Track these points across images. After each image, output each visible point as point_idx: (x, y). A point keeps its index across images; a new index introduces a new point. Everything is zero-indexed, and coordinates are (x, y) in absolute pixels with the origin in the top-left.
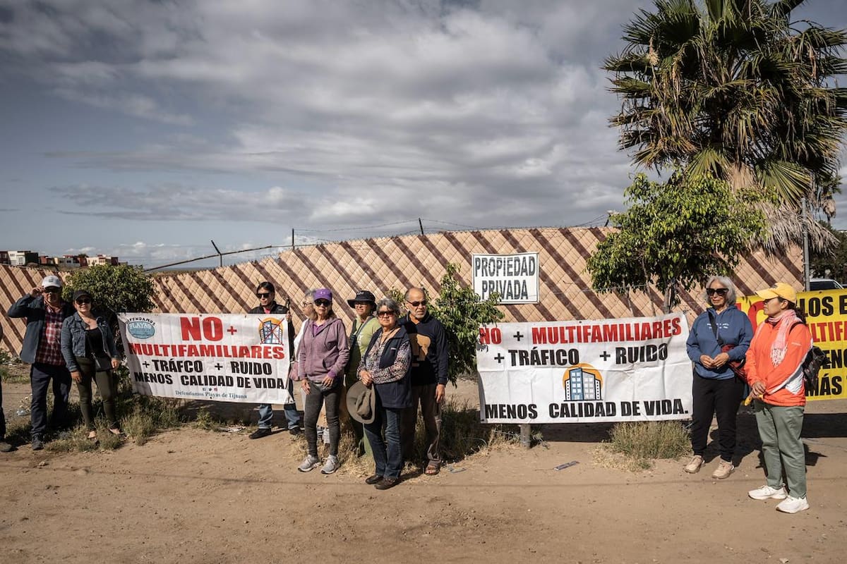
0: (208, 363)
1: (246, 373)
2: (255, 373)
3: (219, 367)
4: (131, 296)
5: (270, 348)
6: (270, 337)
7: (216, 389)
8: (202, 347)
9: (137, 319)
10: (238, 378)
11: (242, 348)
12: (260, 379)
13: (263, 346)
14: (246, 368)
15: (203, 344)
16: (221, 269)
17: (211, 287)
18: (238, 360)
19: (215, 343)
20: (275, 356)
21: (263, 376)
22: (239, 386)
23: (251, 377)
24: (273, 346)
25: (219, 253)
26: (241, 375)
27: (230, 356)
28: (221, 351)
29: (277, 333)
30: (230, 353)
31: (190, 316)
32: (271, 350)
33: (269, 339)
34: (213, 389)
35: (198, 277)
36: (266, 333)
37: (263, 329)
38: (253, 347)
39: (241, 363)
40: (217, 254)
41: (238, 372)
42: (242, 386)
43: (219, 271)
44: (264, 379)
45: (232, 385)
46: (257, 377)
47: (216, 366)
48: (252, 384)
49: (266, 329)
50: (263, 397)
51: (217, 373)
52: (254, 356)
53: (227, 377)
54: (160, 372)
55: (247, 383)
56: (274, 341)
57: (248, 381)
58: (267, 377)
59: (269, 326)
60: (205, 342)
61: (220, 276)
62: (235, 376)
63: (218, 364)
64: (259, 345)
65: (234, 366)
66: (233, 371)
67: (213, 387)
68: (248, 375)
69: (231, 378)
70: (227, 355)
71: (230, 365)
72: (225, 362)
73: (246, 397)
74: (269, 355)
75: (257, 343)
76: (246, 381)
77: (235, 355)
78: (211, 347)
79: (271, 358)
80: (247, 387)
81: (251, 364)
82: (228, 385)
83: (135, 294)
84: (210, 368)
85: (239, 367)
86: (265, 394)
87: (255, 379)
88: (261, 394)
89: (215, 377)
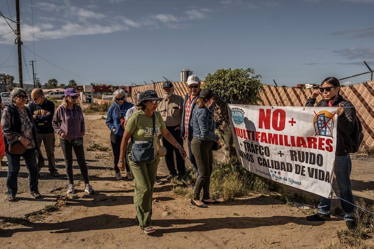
0: (273, 149)
1: (303, 161)
2: (310, 163)
3: (281, 154)
4: (235, 91)
5: (324, 139)
6: (324, 129)
7: (279, 173)
8: (270, 135)
9: (235, 109)
10: (296, 165)
11: (299, 139)
12: (313, 169)
13: (318, 137)
14: (303, 157)
15: (271, 133)
16: (371, 82)
17: (363, 96)
18: (295, 149)
19: (279, 133)
20: (327, 148)
21: (316, 166)
22: (296, 173)
23: (306, 165)
24: (326, 138)
25: (370, 70)
26: (298, 163)
27: (290, 145)
28: (283, 140)
29: (330, 126)
30: (289, 142)
31: (265, 108)
32: (324, 142)
33: (323, 131)
34: (277, 173)
35: (354, 89)
36: (320, 126)
37: (317, 122)
38: (309, 139)
39: (299, 152)
40: (369, 71)
41: (296, 160)
42: (298, 173)
43: (369, 84)
44: (316, 170)
45: (291, 171)
46: (311, 166)
47: (279, 153)
48: (306, 172)
49: (319, 122)
50: (314, 187)
51: (280, 159)
52: (310, 147)
53: (288, 164)
54: (248, 152)
55: (303, 171)
56: (327, 133)
57: (304, 169)
58: (319, 168)
59: (322, 118)
60: (272, 131)
61: (370, 88)
62: (294, 163)
63: (280, 152)
64: (314, 136)
65: (293, 154)
66: (292, 159)
67: (277, 171)
68: (304, 164)
69: (291, 165)
70: (287, 144)
71: (289, 154)
72: (286, 150)
73: (300, 184)
74: (323, 147)
75: (312, 134)
76: (302, 169)
77: (293, 145)
78: (276, 136)
79: (323, 149)
80: (302, 174)
81: (307, 153)
82: (288, 171)
83: (240, 90)
84: (275, 154)
85: (297, 156)
86: (315, 184)
87: (309, 168)
88: (313, 184)
89: (278, 163)
